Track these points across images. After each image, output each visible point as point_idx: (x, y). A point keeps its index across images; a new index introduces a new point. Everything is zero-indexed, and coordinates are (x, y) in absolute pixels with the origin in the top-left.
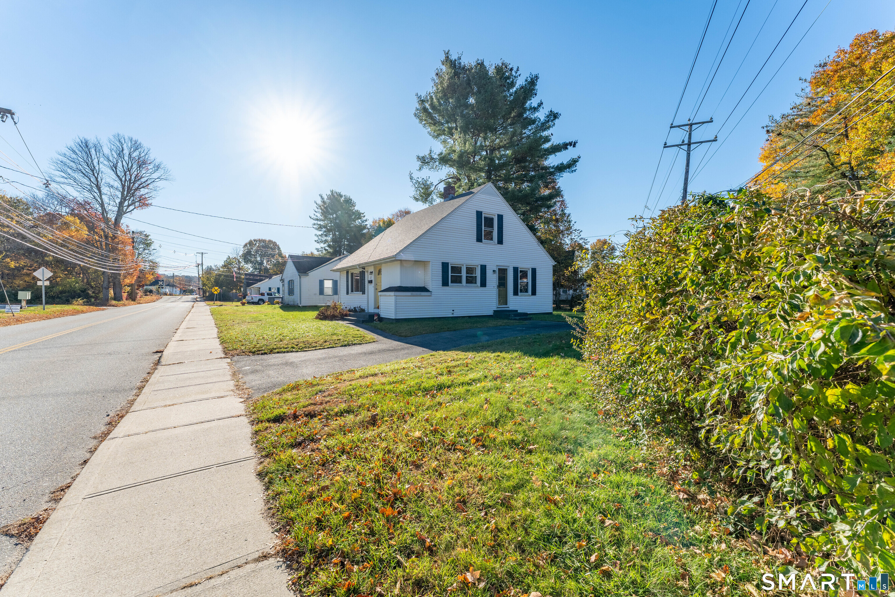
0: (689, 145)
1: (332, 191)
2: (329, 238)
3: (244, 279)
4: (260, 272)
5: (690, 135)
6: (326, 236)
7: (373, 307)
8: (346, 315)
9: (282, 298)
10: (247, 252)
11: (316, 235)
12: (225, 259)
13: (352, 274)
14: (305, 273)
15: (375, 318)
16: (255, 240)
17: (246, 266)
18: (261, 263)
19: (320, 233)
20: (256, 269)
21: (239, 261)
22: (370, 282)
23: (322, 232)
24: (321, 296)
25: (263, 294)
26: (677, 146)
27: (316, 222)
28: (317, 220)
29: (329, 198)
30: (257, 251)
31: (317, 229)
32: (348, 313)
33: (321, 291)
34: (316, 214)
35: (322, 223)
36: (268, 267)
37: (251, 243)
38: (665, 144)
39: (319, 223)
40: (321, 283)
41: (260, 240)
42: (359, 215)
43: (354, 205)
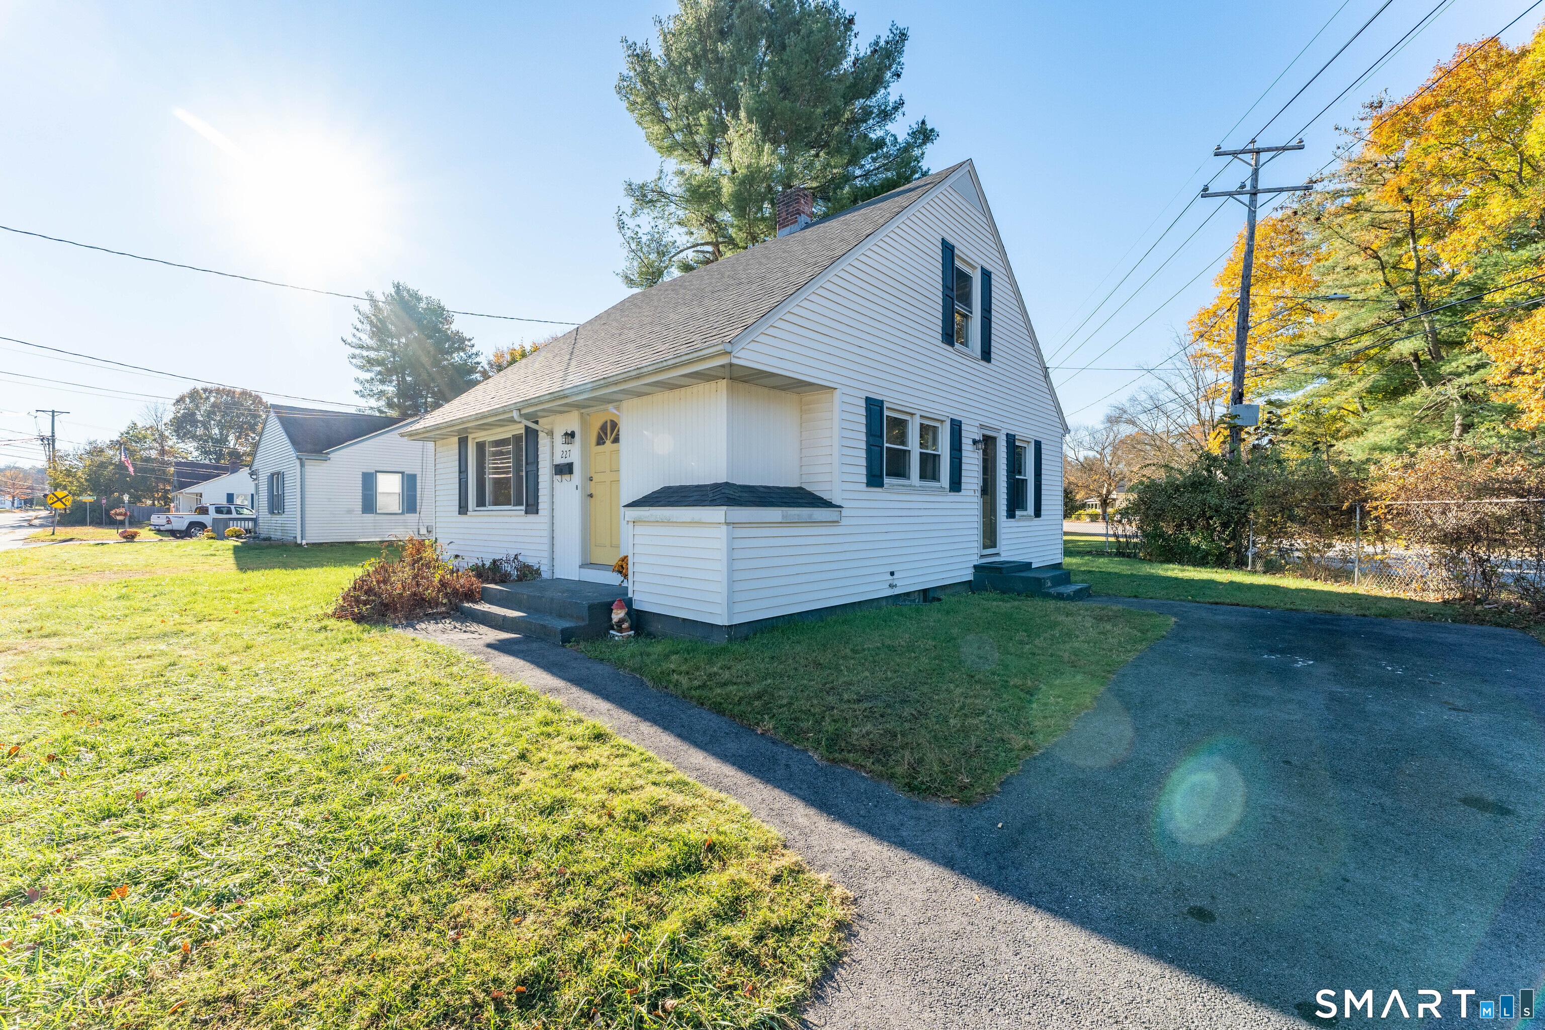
0: (1254, 194)
1: (397, 287)
2: (390, 389)
3: (173, 475)
4: (218, 460)
5: (1256, 172)
6: (382, 382)
7: (577, 561)
8: (470, 596)
9: (255, 520)
10: (184, 416)
11: (357, 380)
12: (124, 429)
13: (481, 447)
14: (320, 452)
15: (618, 615)
16: (205, 390)
17: (182, 445)
18: (223, 440)
19: (368, 376)
20: (206, 453)
21: (162, 435)
22: (564, 469)
23: (372, 375)
24: (369, 517)
25: (203, 511)
26: (1230, 194)
27: (358, 351)
28: (362, 347)
29: (390, 300)
30: (210, 414)
31: (361, 368)
32: (477, 584)
33: (369, 504)
34: (358, 334)
35: (373, 354)
36: (241, 449)
37: (194, 395)
38: (1206, 189)
39: (365, 353)
40: (369, 481)
41: (218, 391)
42: (460, 342)
43: (448, 320)
